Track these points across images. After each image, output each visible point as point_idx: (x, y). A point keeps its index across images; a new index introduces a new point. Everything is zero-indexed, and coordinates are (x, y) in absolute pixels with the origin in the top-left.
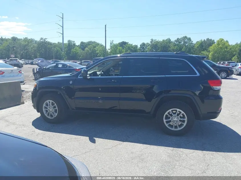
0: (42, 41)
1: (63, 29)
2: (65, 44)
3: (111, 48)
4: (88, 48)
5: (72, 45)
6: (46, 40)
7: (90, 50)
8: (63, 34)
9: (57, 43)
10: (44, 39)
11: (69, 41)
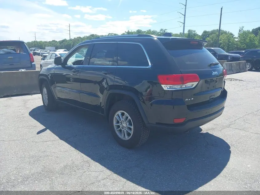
0: (162, 32)
1: (185, 18)
2: (185, 34)
3: (239, 36)
4: (210, 38)
5: (192, 35)
6: (166, 31)
7: (212, 39)
8: (184, 23)
9: (179, 34)
10: (164, 30)
11: (189, 31)
